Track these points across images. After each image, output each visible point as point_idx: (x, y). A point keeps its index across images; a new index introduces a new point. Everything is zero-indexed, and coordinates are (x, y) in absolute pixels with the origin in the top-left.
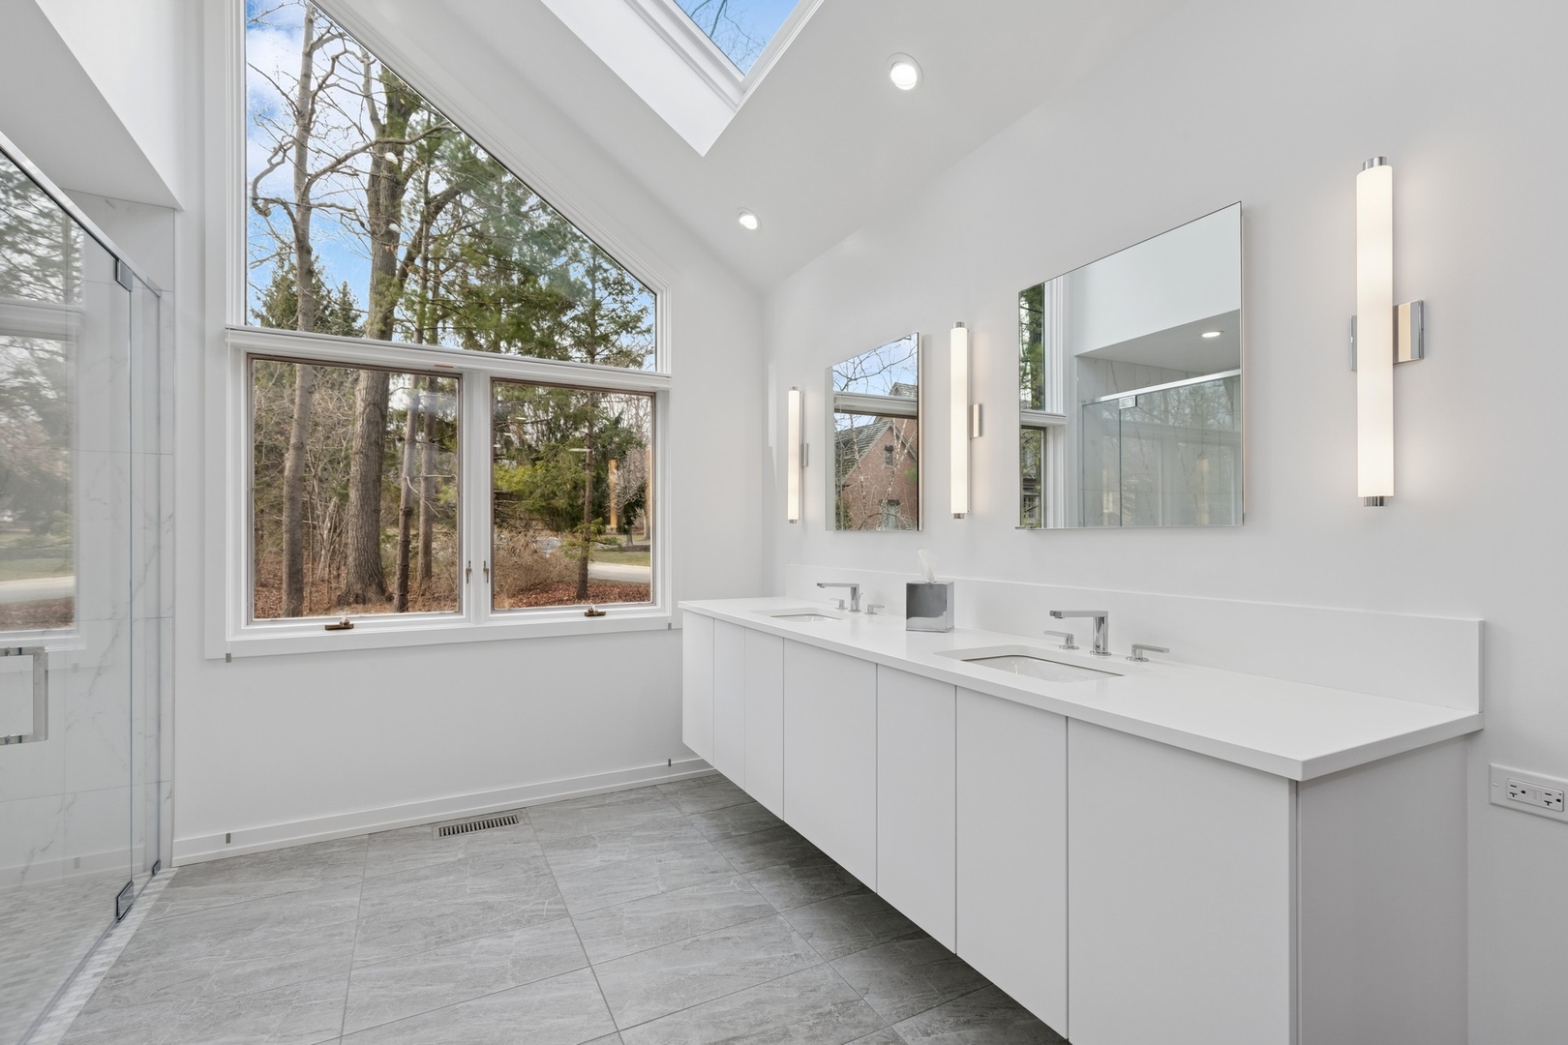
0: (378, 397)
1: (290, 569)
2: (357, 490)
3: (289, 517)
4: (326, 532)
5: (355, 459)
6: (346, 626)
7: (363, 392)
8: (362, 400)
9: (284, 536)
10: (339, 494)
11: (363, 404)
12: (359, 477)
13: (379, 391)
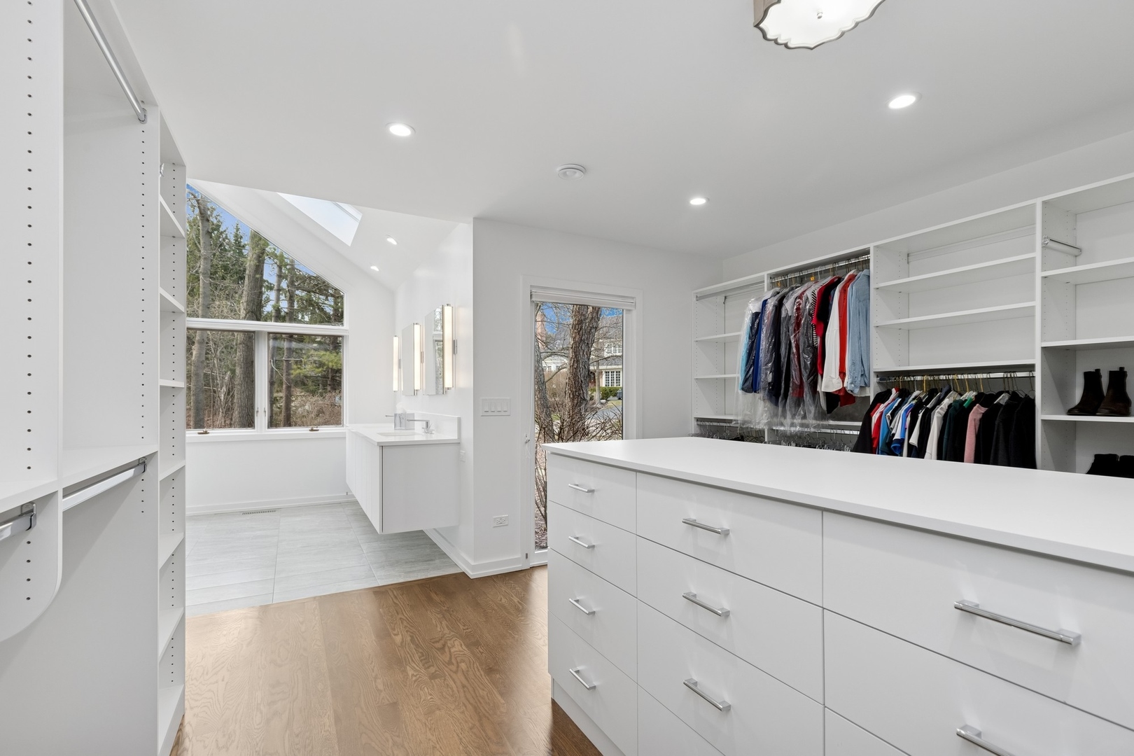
0: (254, 307)
1: (195, 419)
2: (241, 368)
3: (195, 386)
4: (223, 395)
5: (239, 348)
6: (206, 433)
7: (245, 304)
8: (244, 309)
9: (192, 398)
10: (231, 370)
11: (244, 312)
12: (242, 359)
13: (256, 304)
